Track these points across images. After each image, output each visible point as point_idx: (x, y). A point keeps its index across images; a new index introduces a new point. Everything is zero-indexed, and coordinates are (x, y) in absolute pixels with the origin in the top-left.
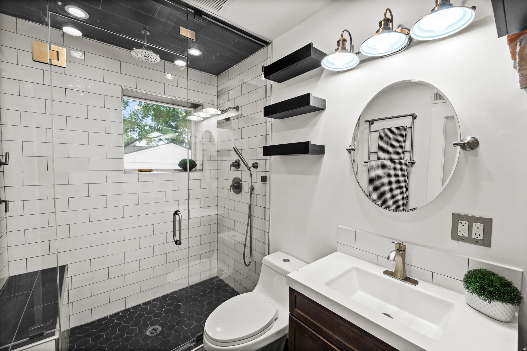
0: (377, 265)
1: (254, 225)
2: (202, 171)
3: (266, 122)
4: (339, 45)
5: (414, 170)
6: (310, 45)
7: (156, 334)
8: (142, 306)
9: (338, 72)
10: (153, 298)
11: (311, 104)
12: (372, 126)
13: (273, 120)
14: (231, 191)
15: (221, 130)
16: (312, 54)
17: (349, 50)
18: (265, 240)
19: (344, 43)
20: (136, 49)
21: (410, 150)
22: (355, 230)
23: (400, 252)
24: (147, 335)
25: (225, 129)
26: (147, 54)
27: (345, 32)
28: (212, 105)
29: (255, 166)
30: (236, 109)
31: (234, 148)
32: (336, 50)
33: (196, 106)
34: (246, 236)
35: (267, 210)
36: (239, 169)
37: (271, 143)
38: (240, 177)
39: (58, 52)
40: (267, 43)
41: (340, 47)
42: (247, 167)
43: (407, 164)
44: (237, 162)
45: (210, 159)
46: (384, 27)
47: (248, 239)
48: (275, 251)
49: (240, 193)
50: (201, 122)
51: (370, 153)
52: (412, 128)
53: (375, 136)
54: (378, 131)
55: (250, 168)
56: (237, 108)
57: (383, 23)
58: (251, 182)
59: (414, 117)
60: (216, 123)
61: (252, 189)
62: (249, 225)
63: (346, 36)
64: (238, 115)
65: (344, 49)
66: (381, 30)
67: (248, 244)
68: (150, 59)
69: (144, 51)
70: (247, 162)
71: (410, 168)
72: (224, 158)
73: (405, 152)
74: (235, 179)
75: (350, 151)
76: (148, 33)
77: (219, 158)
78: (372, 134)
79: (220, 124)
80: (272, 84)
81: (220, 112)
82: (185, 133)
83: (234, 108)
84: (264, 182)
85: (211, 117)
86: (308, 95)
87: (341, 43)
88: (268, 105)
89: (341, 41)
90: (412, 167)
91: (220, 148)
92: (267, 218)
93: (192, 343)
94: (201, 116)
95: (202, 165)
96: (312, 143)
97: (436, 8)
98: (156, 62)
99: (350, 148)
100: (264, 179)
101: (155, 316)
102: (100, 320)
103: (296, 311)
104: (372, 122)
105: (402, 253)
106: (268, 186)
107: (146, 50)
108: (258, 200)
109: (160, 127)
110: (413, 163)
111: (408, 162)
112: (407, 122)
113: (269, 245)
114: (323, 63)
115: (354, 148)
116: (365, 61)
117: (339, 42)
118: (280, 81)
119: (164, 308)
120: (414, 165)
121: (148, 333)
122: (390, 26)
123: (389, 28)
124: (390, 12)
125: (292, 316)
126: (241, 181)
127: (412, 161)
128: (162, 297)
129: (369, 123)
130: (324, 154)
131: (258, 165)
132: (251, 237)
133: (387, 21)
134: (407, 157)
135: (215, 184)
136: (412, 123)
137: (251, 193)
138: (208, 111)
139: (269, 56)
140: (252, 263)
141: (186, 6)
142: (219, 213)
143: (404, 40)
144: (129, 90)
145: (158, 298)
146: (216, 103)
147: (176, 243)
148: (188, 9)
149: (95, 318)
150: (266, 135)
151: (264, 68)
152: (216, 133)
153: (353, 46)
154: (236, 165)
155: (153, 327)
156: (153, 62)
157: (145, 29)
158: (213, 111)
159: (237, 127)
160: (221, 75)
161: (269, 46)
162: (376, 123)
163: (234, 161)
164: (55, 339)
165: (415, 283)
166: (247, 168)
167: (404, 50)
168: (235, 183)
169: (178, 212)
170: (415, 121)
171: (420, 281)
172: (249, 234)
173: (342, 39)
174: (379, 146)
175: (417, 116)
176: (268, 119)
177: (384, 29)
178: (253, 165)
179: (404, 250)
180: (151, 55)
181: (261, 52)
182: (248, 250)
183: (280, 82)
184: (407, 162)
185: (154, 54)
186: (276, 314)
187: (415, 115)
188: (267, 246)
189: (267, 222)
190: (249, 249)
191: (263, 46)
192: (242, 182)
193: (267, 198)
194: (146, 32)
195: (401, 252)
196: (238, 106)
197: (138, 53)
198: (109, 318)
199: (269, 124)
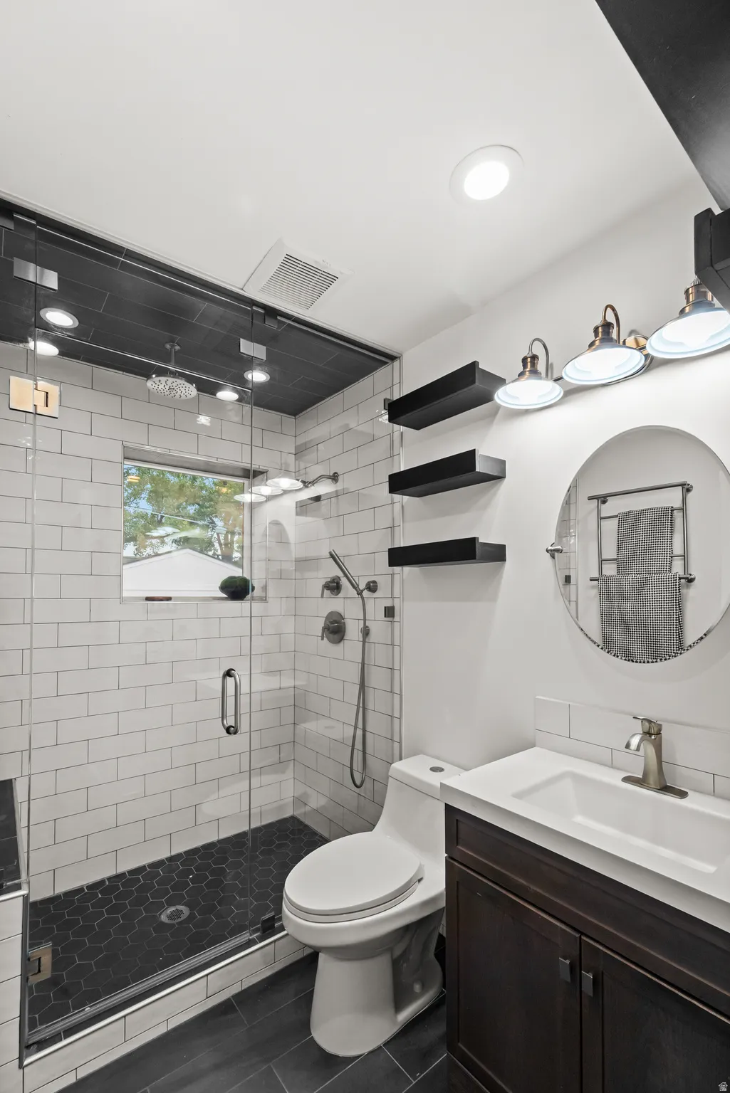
0: (612, 767)
1: (370, 705)
2: (264, 599)
3: (393, 503)
4: (525, 366)
5: (692, 593)
6: (473, 366)
7: (179, 920)
8: (149, 870)
9: (527, 412)
10: (168, 855)
11: (477, 470)
12: (603, 507)
13: (406, 498)
14: (323, 639)
15: (302, 519)
16: (477, 381)
17: (544, 374)
18: (392, 735)
19: (534, 363)
20: (156, 376)
21: (682, 553)
22: (568, 703)
23: (650, 736)
24: (163, 923)
25: (309, 516)
26: (174, 384)
27: (536, 342)
28: (285, 472)
29: (372, 587)
30: (333, 479)
31: (330, 553)
32: (521, 375)
33: (252, 474)
34: (356, 727)
35: (397, 673)
36: (340, 595)
37: (402, 542)
38: (341, 611)
39: (47, 393)
40: (393, 358)
41: (528, 369)
42: (356, 590)
43: (678, 581)
44: (336, 581)
45: (281, 576)
46: (604, 337)
47: (359, 733)
48: (414, 753)
49: (341, 644)
50: (260, 503)
51: (602, 561)
52: (683, 509)
53: (611, 527)
54: (616, 516)
55: (362, 591)
56: (335, 478)
57: (600, 329)
58: (365, 620)
59: (687, 488)
60: (294, 505)
61: (366, 632)
62: (361, 705)
63: (538, 350)
64: (337, 491)
65: (534, 372)
66: (597, 343)
67: (359, 745)
68: (179, 392)
69: (171, 380)
70: (356, 579)
71: (684, 591)
72: (308, 575)
73: (672, 557)
74: (331, 614)
75: (552, 553)
76: (177, 348)
77: (298, 575)
78: (604, 523)
79: (302, 508)
80: (402, 433)
81: (300, 485)
82: (213, 529)
83: (329, 477)
84: (390, 619)
85: (282, 495)
86: (472, 453)
87: (530, 363)
88: (396, 471)
89: (529, 360)
90: (688, 587)
91: (302, 554)
92: (397, 690)
93: (254, 934)
94: (263, 493)
95: (265, 588)
96: (480, 541)
97: (687, 310)
98: (189, 397)
99: (553, 548)
100: (389, 612)
101: (173, 888)
102: (68, 894)
103: (460, 849)
104: (603, 499)
105: (655, 739)
106: (396, 625)
107: (173, 377)
108: (378, 655)
109: (162, 517)
110: (690, 581)
111: (680, 579)
112: (672, 498)
113: (400, 743)
114: (498, 395)
115: (559, 547)
116: (573, 392)
117: (524, 360)
118: (418, 426)
119: (192, 873)
120: (692, 584)
121: (164, 918)
122: (614, 336)
123: (611, 340)
124: (613, 309)
125: (452, 861)
126: (343, 619)
127: (688, 576)
128: (185, 852)
129: (596, 501)
130: (505, 560)
131: (377, 586)
132: (364, 730)
133: (607, 326)
134: (678, 567)
135: (289, 627)
136: (684, 500)
137: (364, 642)
138: (278, 484)
139: (396, 380)
140: (368, 784)
141: (249, 303)
142: (298, 683)
143: (637, 360)
144: (135, 449)
145: (179, 856)
146: (292, 468)
147: (228, 730)
148: (254, 308)
149: (62, 888)
150: (392, 528)
151: (389, 404)
152: (293, 526)
153: (552, 364)
154: (334, 587)
155: (172, 909)
156: (183, 397)
157: (172, 341)
158: (286, 483)
159: (333, 514)
160: (301, 414)
161: (396, 363)
162: (611, 502)
163: (329, 580)
164: (23, 896)
165: (682, 794)
166: (356, 592)
167: (641, 374)
168: (332, 623)
169: (233, 672)
170: (690, 495)
171: (690, 793)
172: (360, 725)
173: (530, 355)
174: (620, 548)
175: (692, 487)
176: (397, 497)
177: (602, 340)
178: (367, 585)
179: (659, 733)
180: (182, 385)
181: (381, 374)
182: (358, 756)
183: (418, 428)
184: (678, 578)
185: (187, 385)
186: (420, 869)
187: (689, 485)
188: (396, 745)
189: (397, 698)
190: (361, 753)
191: (386, 363)
192: (346, 621)
193: (397, 649)
194: (172, 346)
195: (653, 737)
196: (336, 473)
197: (158, 384)
198: (86, 890)
199: (397, 507)
